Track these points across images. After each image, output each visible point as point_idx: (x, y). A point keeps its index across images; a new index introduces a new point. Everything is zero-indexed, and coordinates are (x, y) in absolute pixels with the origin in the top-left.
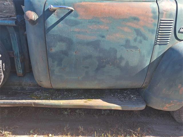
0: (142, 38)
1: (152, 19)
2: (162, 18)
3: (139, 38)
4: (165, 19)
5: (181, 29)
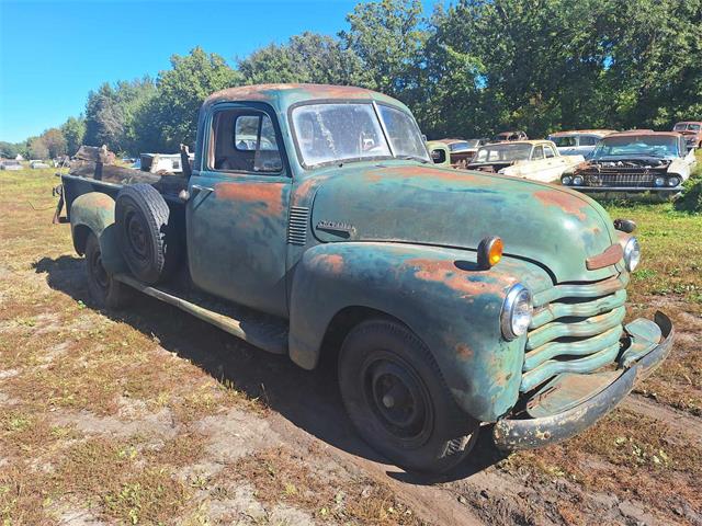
0: (271, 231)
1: (281, 206)
2: (293, 206)
3: (268, 231)
4: (297, 206)
5: (319, 224)
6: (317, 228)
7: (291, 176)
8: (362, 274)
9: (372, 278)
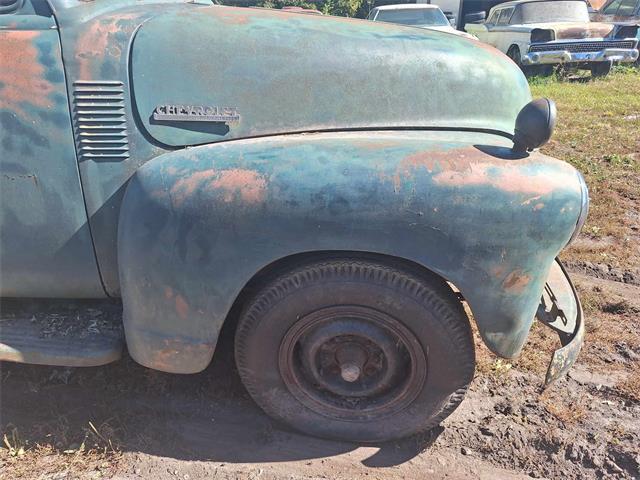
0: (28, 139)
1: (44, 82)
2: (78, 78)
3: (18, 140)
4: (88, 80)
5: (155, 111)
6: (152, 121)
7: (48, 12)
8: (318, 196)
9: (342, 200)
